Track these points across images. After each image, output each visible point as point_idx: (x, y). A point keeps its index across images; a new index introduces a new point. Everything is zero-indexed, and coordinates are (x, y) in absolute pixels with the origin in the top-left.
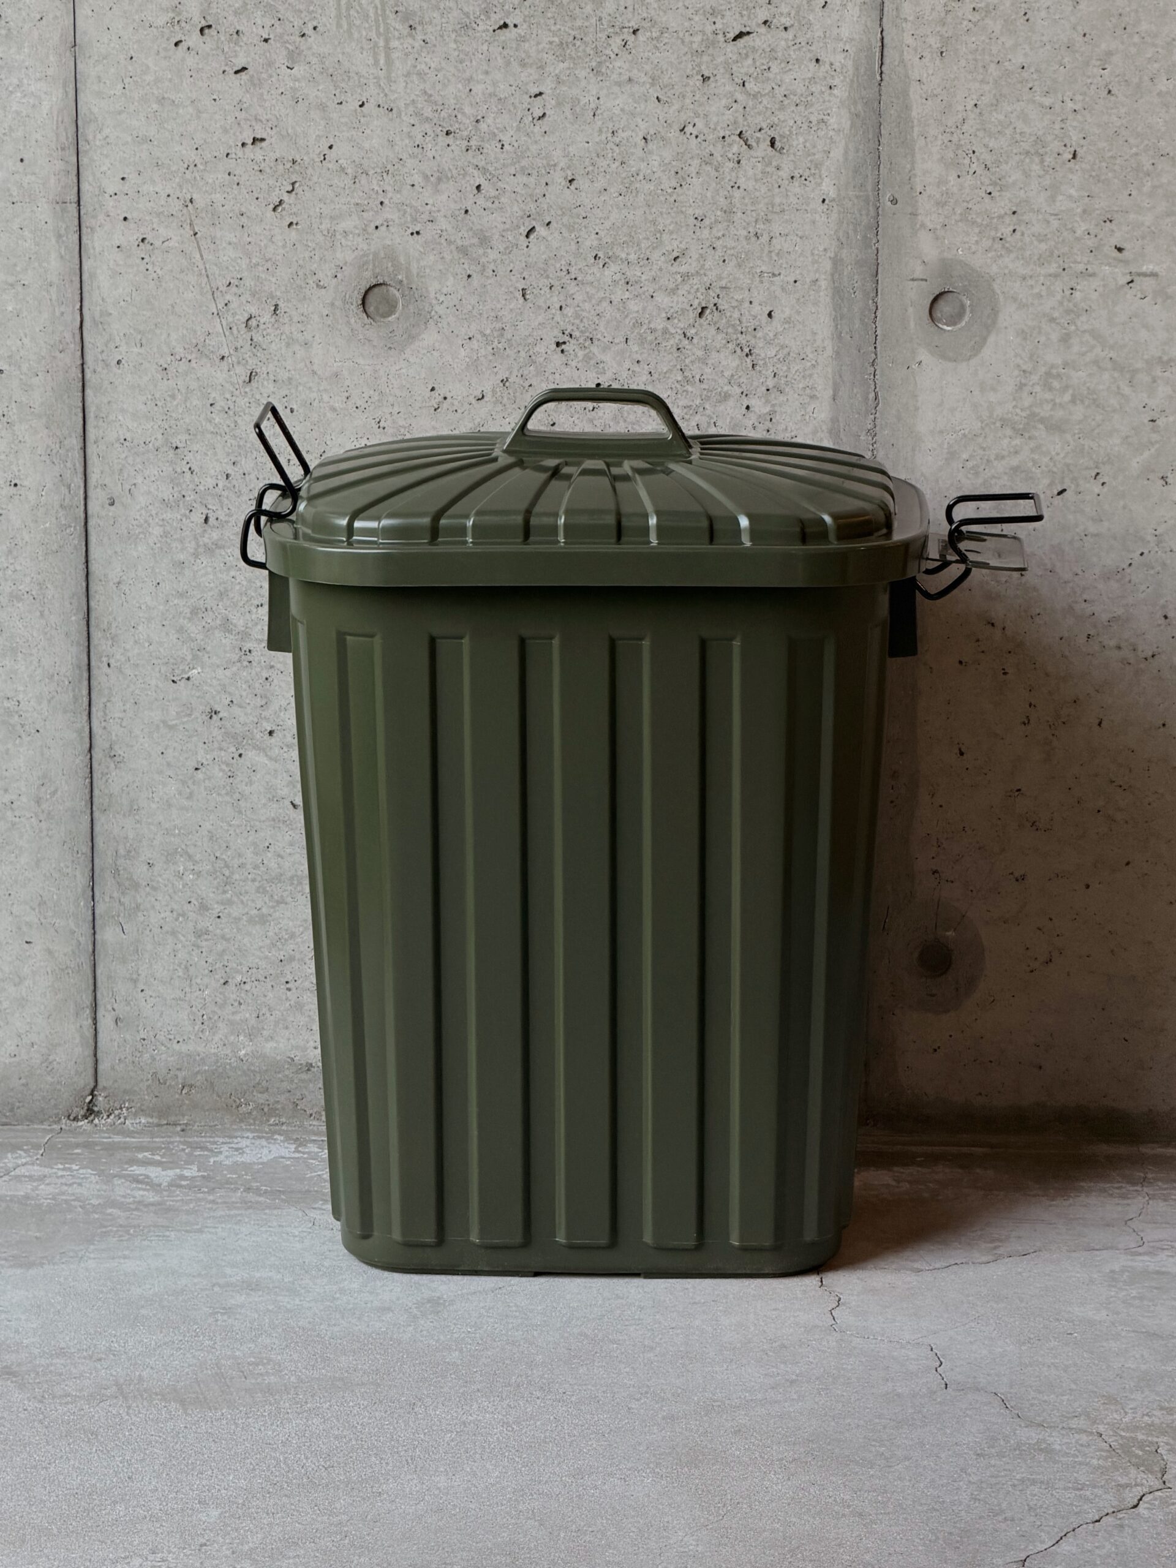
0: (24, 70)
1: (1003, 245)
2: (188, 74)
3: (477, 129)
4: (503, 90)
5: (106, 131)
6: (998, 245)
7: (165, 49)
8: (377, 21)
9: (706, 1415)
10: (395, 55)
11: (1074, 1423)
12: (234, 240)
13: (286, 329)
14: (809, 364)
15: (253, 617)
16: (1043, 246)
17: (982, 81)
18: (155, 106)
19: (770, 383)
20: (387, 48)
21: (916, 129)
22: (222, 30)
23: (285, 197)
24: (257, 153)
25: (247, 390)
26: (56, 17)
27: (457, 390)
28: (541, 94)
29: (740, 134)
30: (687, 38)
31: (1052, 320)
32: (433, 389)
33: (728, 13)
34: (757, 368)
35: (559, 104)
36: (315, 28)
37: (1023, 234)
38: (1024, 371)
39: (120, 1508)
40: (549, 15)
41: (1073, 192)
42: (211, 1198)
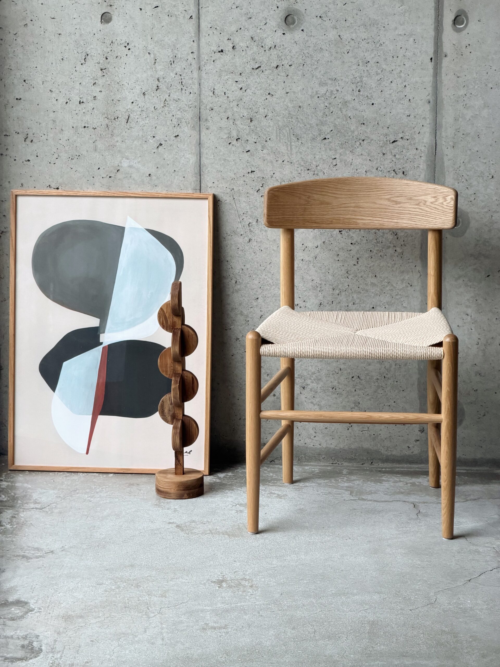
0: (185, 151)
1: (471, 204)
2: (232, 152)
3: (317, 169)
4: (325, 157)
5: (209, 169)
6: (470, 203)
7: (226, 145)
8: (288, 137)
9: (380, 541)
10: (293, 147)
11: (487, 545)
12: (246, 201)
13: (260, 226)
14: (414, 238)
15: (250, 311)
16: (483, 204)
17: (466, 155)
18: (223, 162)
19: (402, 243)
20: (291, 145)
21: (446, 169)
22: (243, 139)
23: (260, 188)
24: (252, 175)
25: (249, 244)
26: (195, 136)
27: (310, 245)
28: (335, 158)
29: (394, 170)
30: (379, 142)
31: (486, 225)
32: (303, 244)
33: (391, 135)
34: (399, 239)
35: (341, 161)
36: (270, 139)
37: (477, 200)
38: (477, 240)
39: (212, 562)
40: (338, 135)
41: (492, 187)
42: (236, 481)
